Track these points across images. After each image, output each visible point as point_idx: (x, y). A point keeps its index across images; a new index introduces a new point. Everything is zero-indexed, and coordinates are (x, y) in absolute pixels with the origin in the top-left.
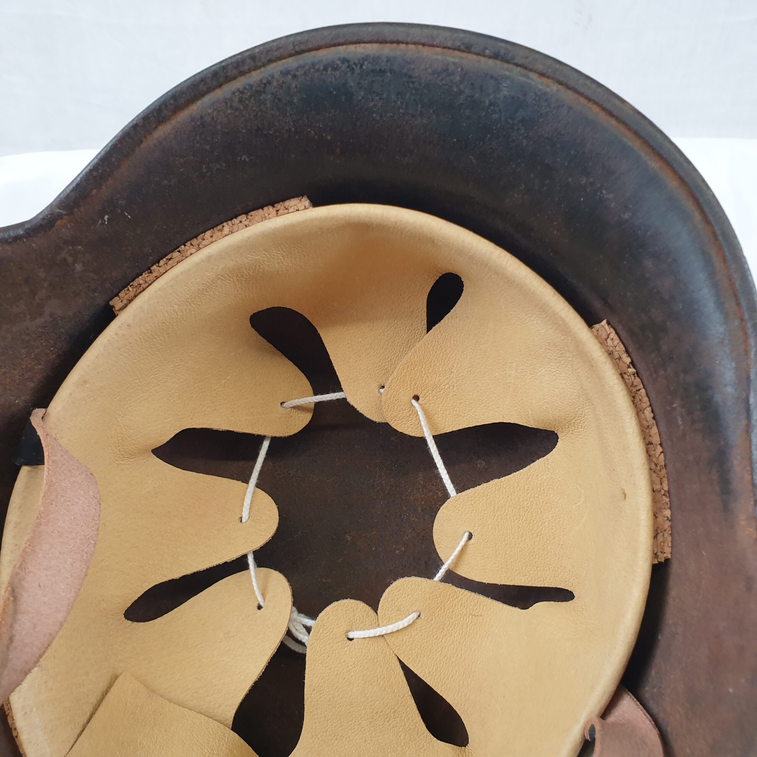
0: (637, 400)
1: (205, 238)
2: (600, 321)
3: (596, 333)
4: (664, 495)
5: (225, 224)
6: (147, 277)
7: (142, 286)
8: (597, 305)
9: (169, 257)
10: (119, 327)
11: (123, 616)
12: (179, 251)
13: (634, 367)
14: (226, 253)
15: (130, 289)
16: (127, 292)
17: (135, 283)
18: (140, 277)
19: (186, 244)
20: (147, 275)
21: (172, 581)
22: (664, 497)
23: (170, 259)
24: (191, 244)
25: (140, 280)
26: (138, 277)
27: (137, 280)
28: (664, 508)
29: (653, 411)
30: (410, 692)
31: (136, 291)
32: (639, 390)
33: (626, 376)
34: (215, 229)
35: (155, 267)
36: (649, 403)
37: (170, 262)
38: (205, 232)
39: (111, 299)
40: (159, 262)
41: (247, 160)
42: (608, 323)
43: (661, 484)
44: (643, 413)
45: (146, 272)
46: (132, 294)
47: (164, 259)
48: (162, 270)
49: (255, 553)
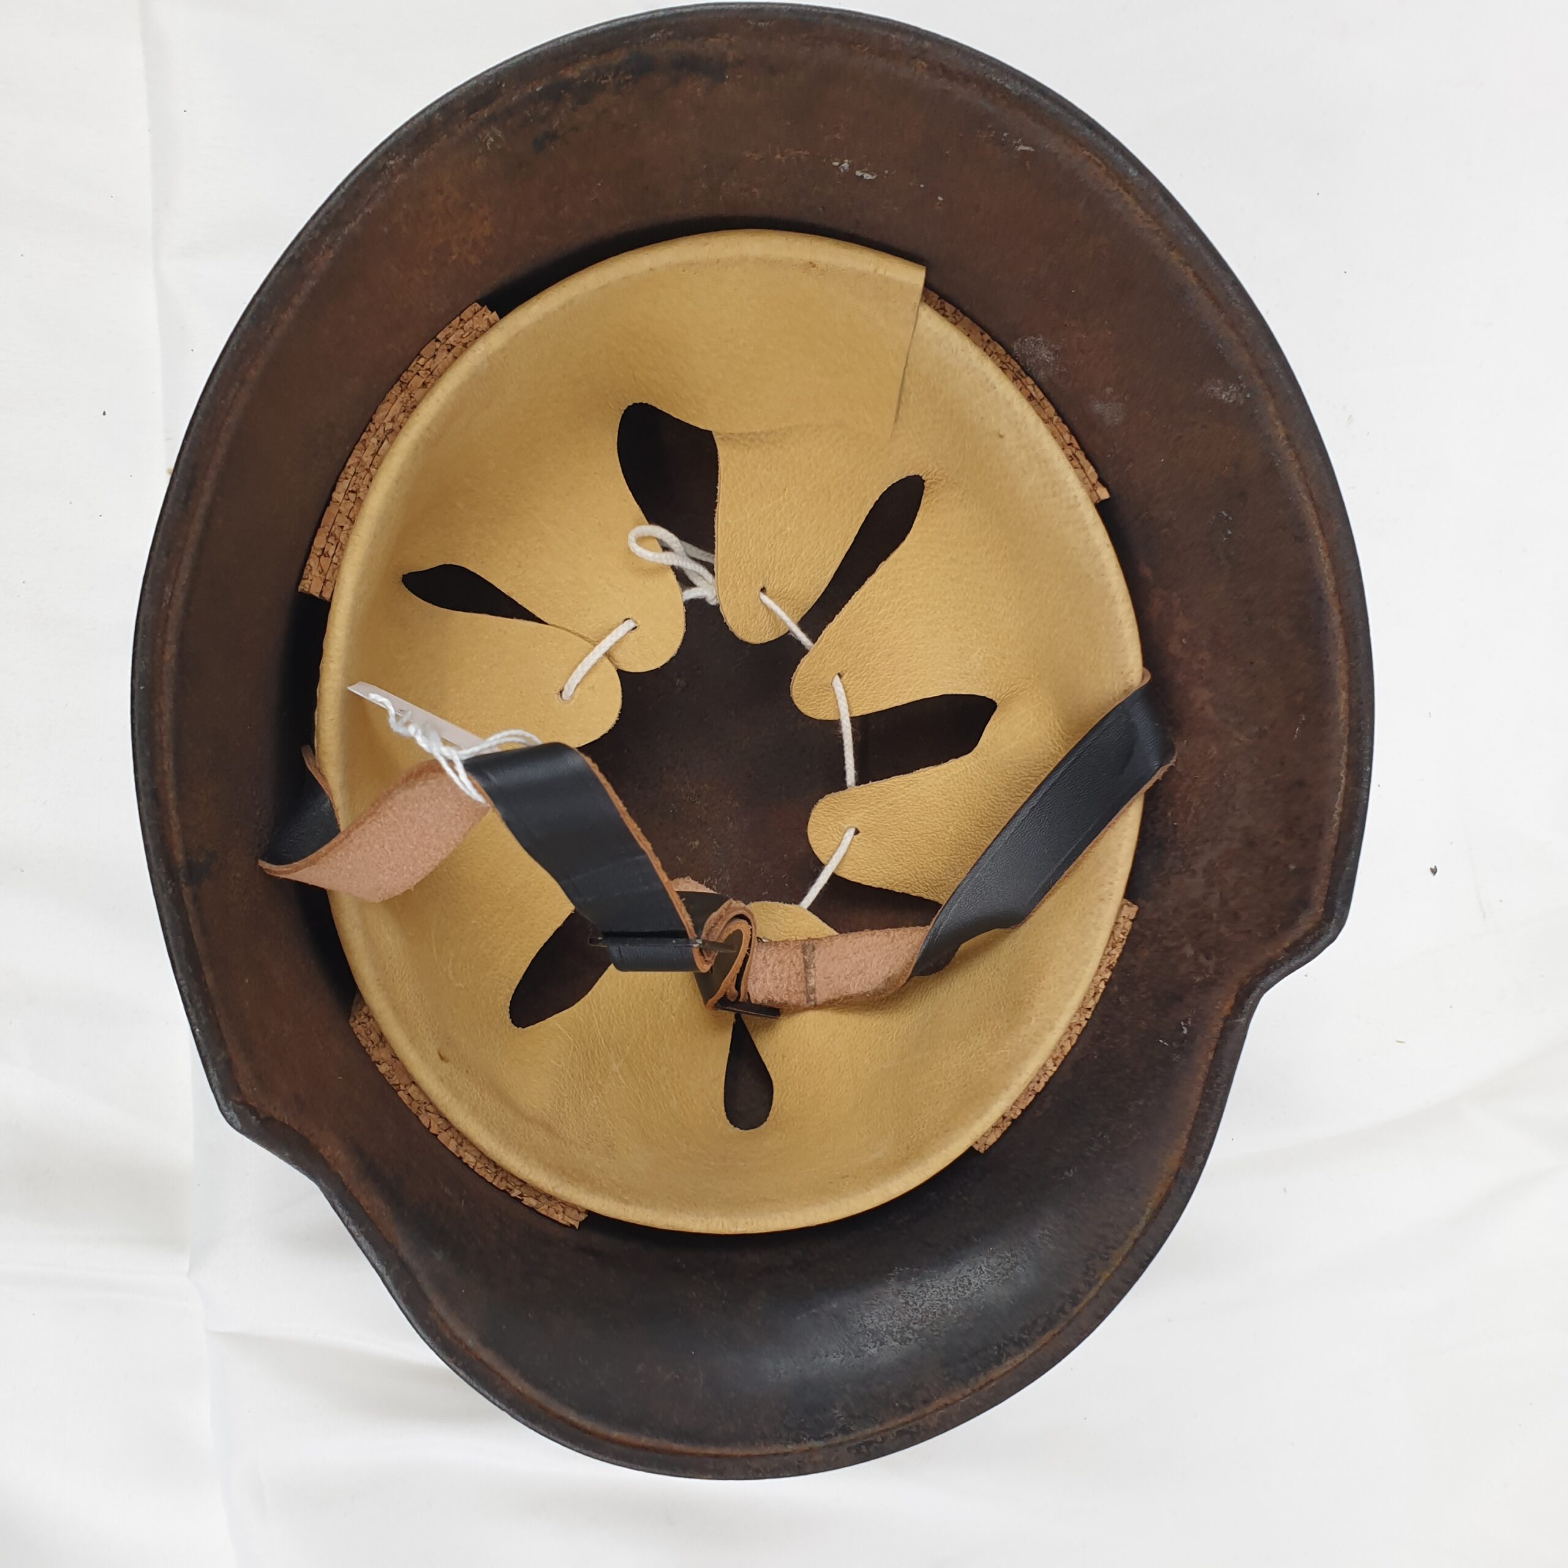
0: (491, 1166)
1: (1069, 1041)
2: (581, 1224)
3: (580, 1209)
4: (399, 1085)
5: (1055, 1069)
6: (1110, 961)
7: (1111, 948)
8: (596, 1239)
9: (1098, 997)
10: (1111, 895)
11: (923, 478)
12: (1089, 1009)
13: (515, 1198)
14: (1035, 1043)
15: (1122, 936)
16: (1124, 931)
17: (1120, 946)
18: (1117, 956)
19: (1086, 1021)
20: (1111, 963)
21: (885, 556)
22: (397, 1082)
23: (1095, 994)
24: (1080, 1025)
25: (1116, 953)
26: (1121, 955)
27: (1121, 950)
28: (389, 1071)
29: (466, 1165)
31: (1114, 939)
32: (495, 1178)
33: (519, 1183)
34: (1063, 1057)
35: (1108, 975)
36: (476, 1170)
37: (1092, 994)
38: (1073, 1047)
39: (1138, 913)
40: (1106, 984)
42: (572, 1226)
43: (409, 1094)
44: (475, 1157)
45: (1114, 965)
46: (1118, 933)
47: (1101, 991)
48: (1099, 978)
49: (802, 651)
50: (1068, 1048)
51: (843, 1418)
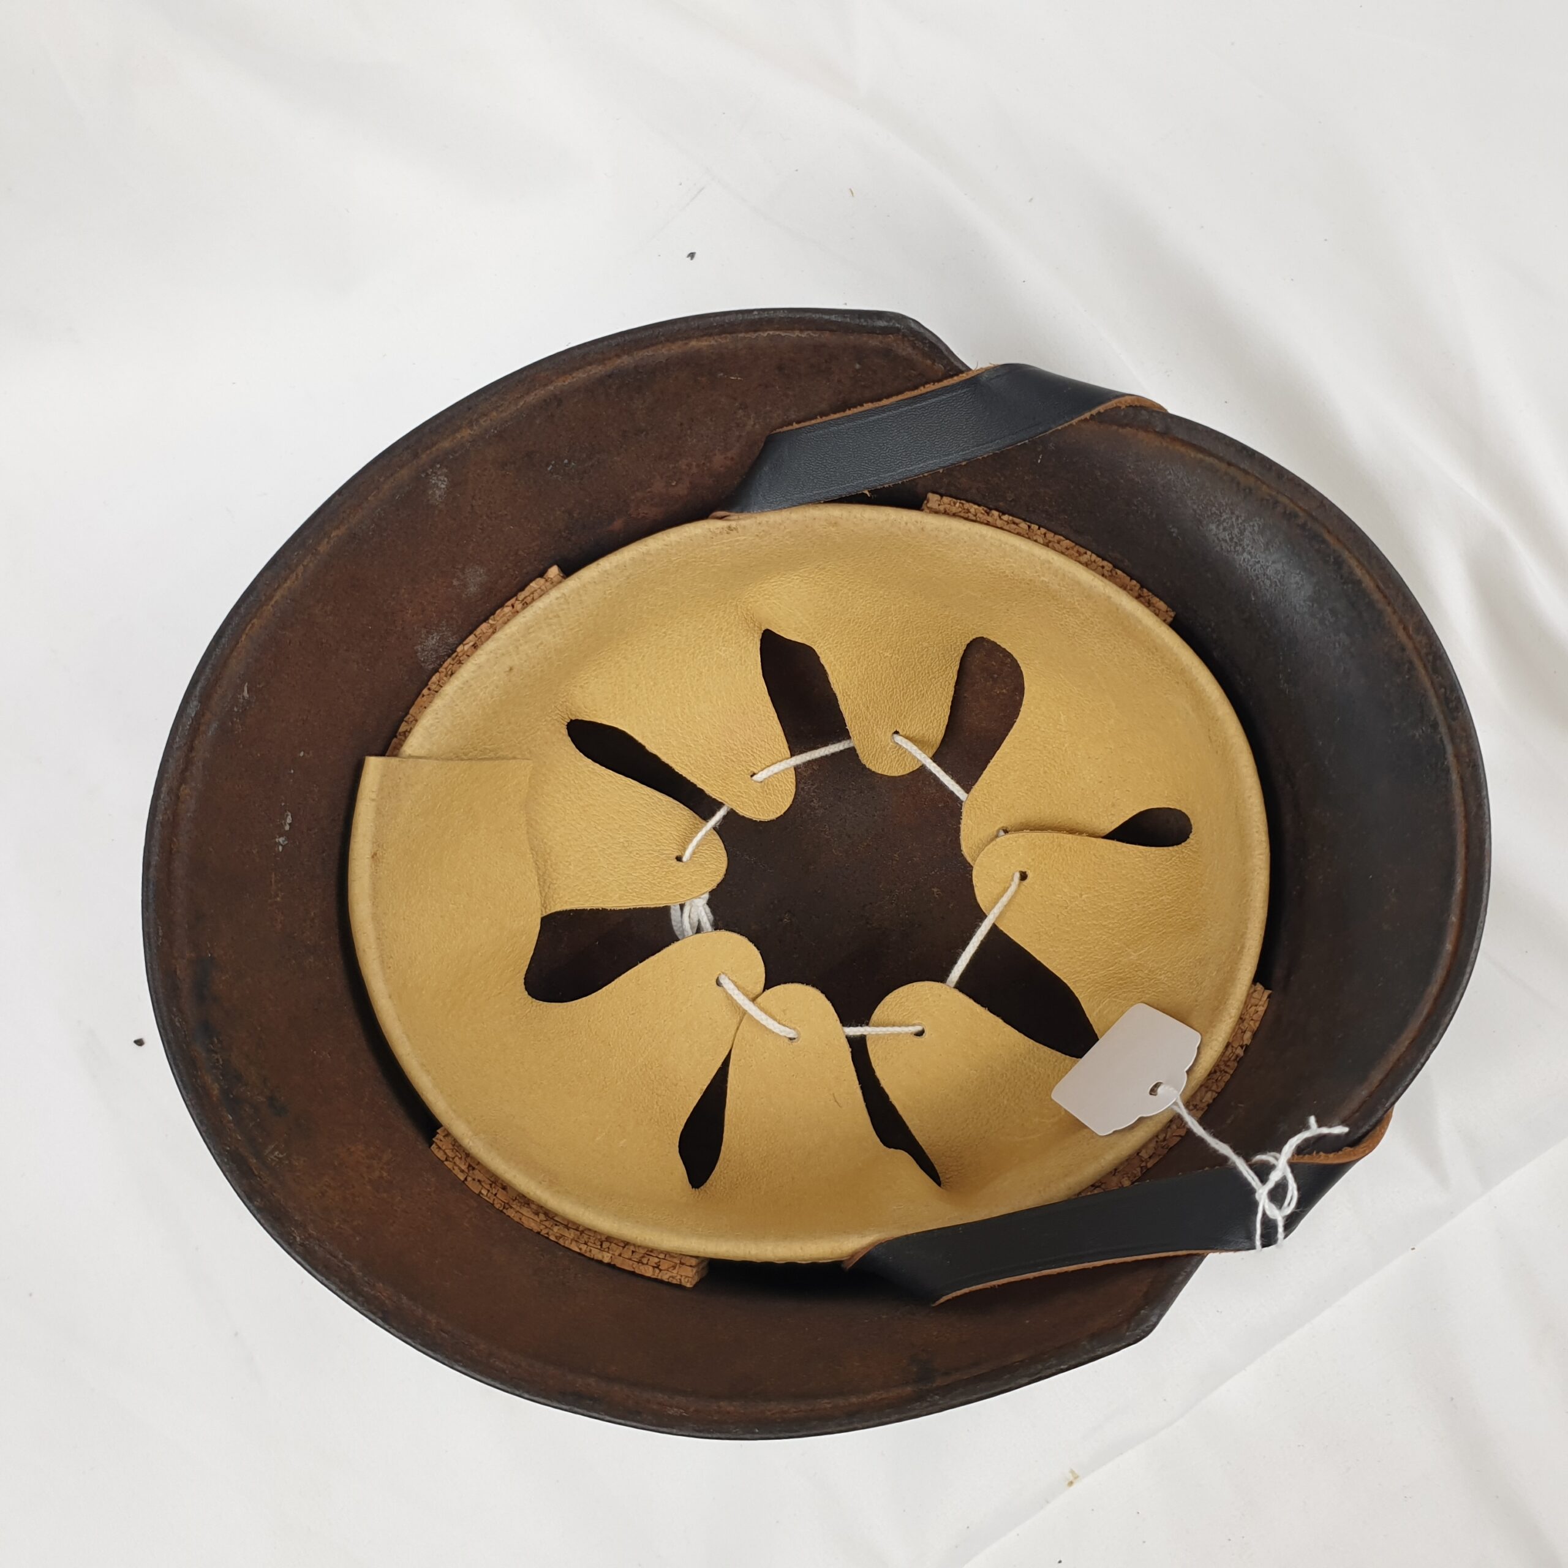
0: (1215, 1076)
1: (1061, 543)
2: (1266, 988)
3: (1252, 990)
4: (1142, 1167)
5: (1089, 553)
6: (982, 513)
7: (969, 514)
8: (1278, 973)
9: (1017, 520)
10: (917, 522)
11: (569, 721)
12: (1029, 527)
13: (1245, 1051)
14: (1064, 575)
15: (958, 505)
16: (952, 504)
17: (967, 505)
18: (976, 507)
19: (1041, 529)
20: (983, 512)
21: (642, 747)
22: (1139, 1169)
23: (1014, 523)
24: (1045, 534)
25: (974, 508)
26: (975, 503)
27: (971, 504)
28: (1129, 1177)
29: (1214, 1100)
30: (706, 1087)
31: (960, 512)
32: (1226, 1072)
33: (1230, 1049)
34: (1077, 547)
35: (996, 513)
36: (1219, 1090)
37: (1014, 526)
38: (1067, 539)
39: (934, 492)
40: (1004, 514)
41: (1174, 535)
42: (1269, 997)
43: (1150, 1157)
44: (1207, 1092)
45: (985, 509)
46: (954, 510)
47: (1011, 518)
48: (999, 523)
49: (732, 816)
50: (1067, 543)
51: (1424, 728)
